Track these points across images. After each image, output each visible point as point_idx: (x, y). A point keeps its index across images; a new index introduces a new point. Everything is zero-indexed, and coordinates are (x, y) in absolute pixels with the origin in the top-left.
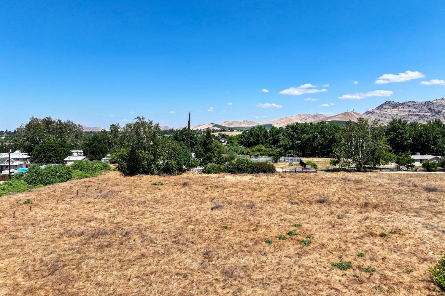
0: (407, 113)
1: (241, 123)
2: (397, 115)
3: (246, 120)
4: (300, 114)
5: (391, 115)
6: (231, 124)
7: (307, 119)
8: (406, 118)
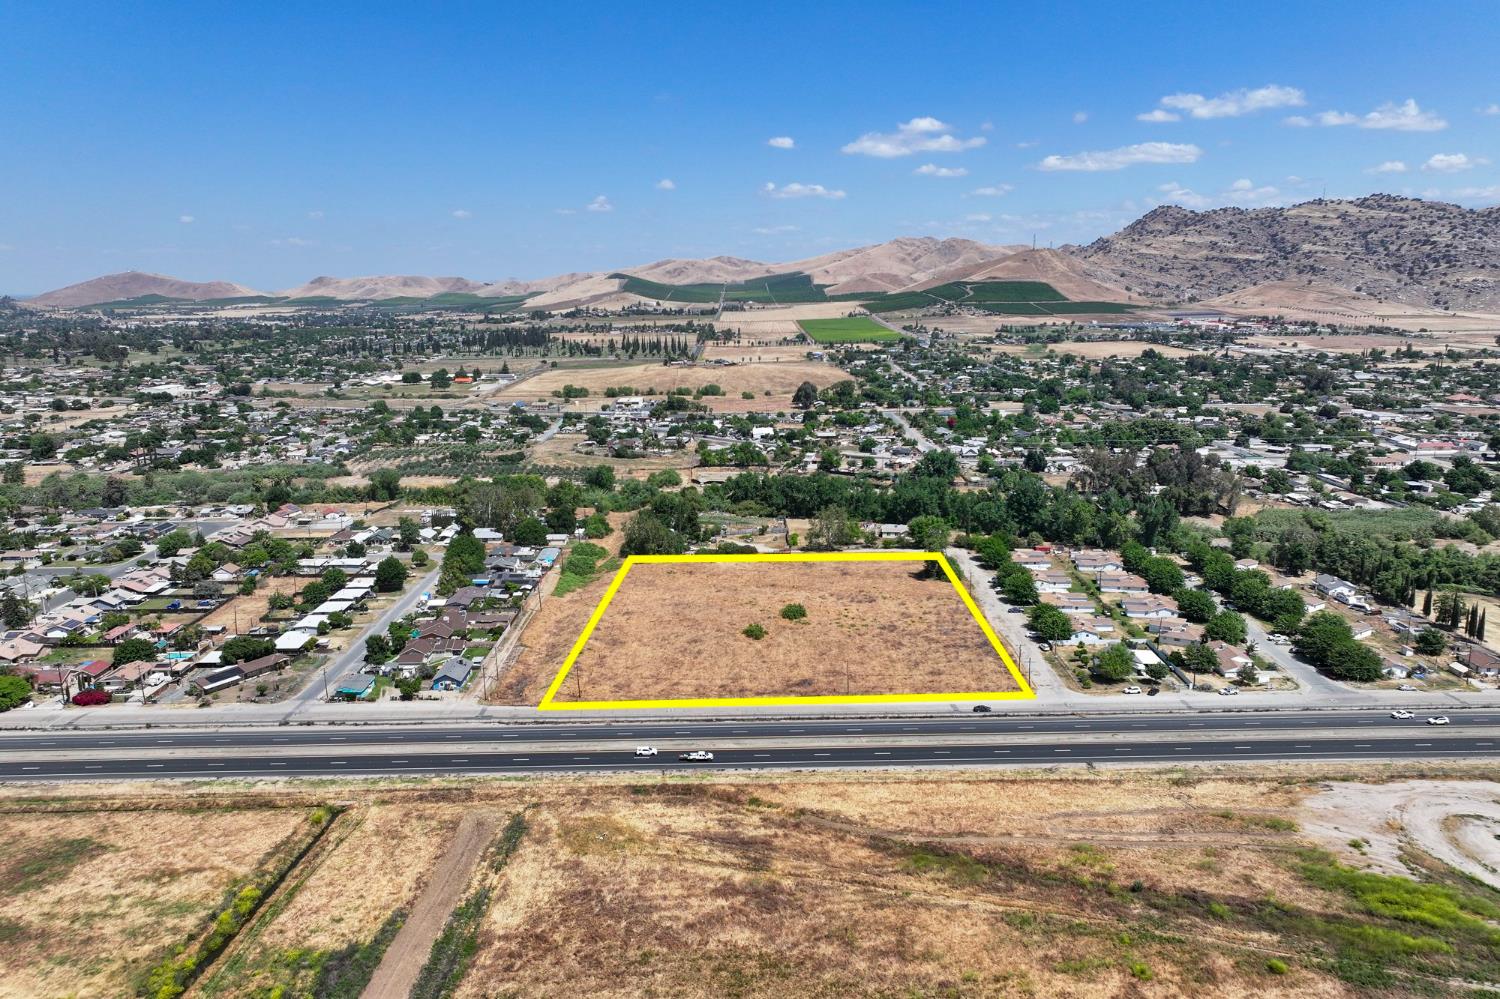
0: (1204, 252)
1: (709, 270)
2: (1175, 257)
3: (726, 255)
4: (900, 238)
5: (1160, 259)
6: (678, 272)
7: (920, 256)
8: (1197, 269)
